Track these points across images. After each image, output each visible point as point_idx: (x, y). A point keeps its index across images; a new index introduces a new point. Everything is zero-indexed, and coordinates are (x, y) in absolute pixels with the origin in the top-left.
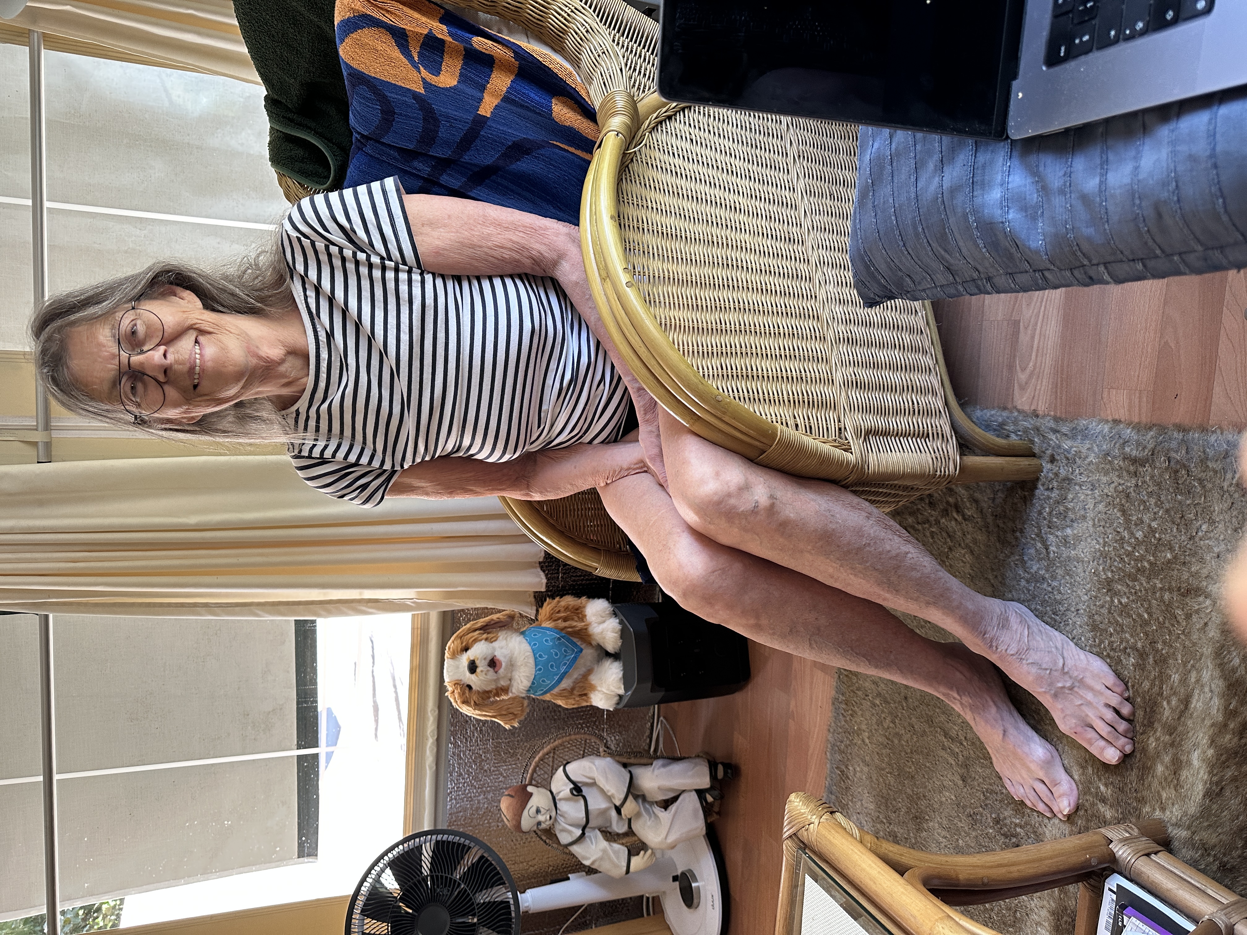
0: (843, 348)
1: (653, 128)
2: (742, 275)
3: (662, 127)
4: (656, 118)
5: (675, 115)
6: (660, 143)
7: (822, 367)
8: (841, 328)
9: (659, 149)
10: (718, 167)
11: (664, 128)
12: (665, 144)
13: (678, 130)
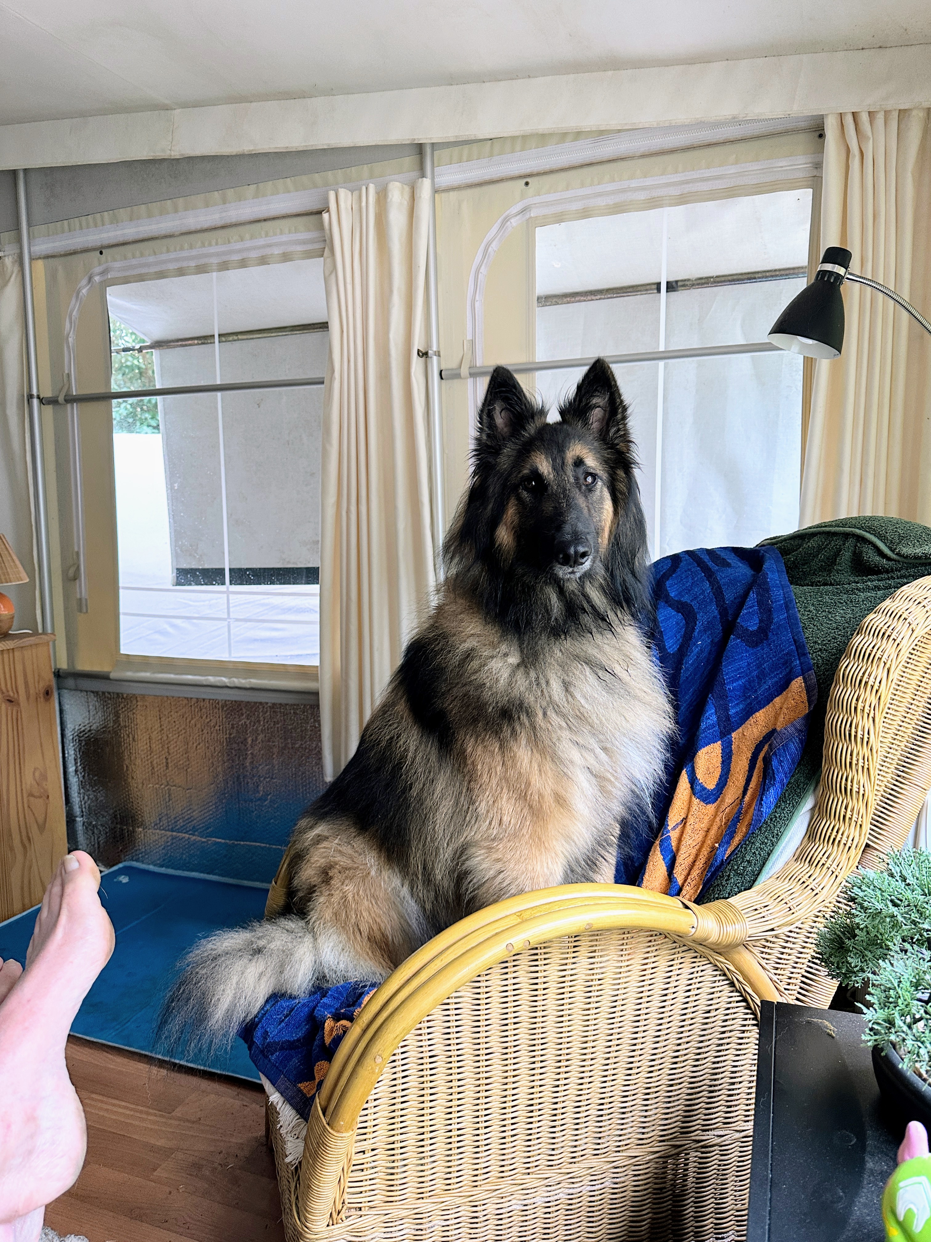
0: (466, 1212)
1: (716, 966)
2: (549, 1079)
3: (720, 975)
4: (728, 969)
5: (737, 991)
6: (700, 974)
7: (440, 1184)
8: (491, 1209)
9: (692, 973)
10: (679, 1045)
11: (718, 978)
12: (699, 980)
13: (719, 994)
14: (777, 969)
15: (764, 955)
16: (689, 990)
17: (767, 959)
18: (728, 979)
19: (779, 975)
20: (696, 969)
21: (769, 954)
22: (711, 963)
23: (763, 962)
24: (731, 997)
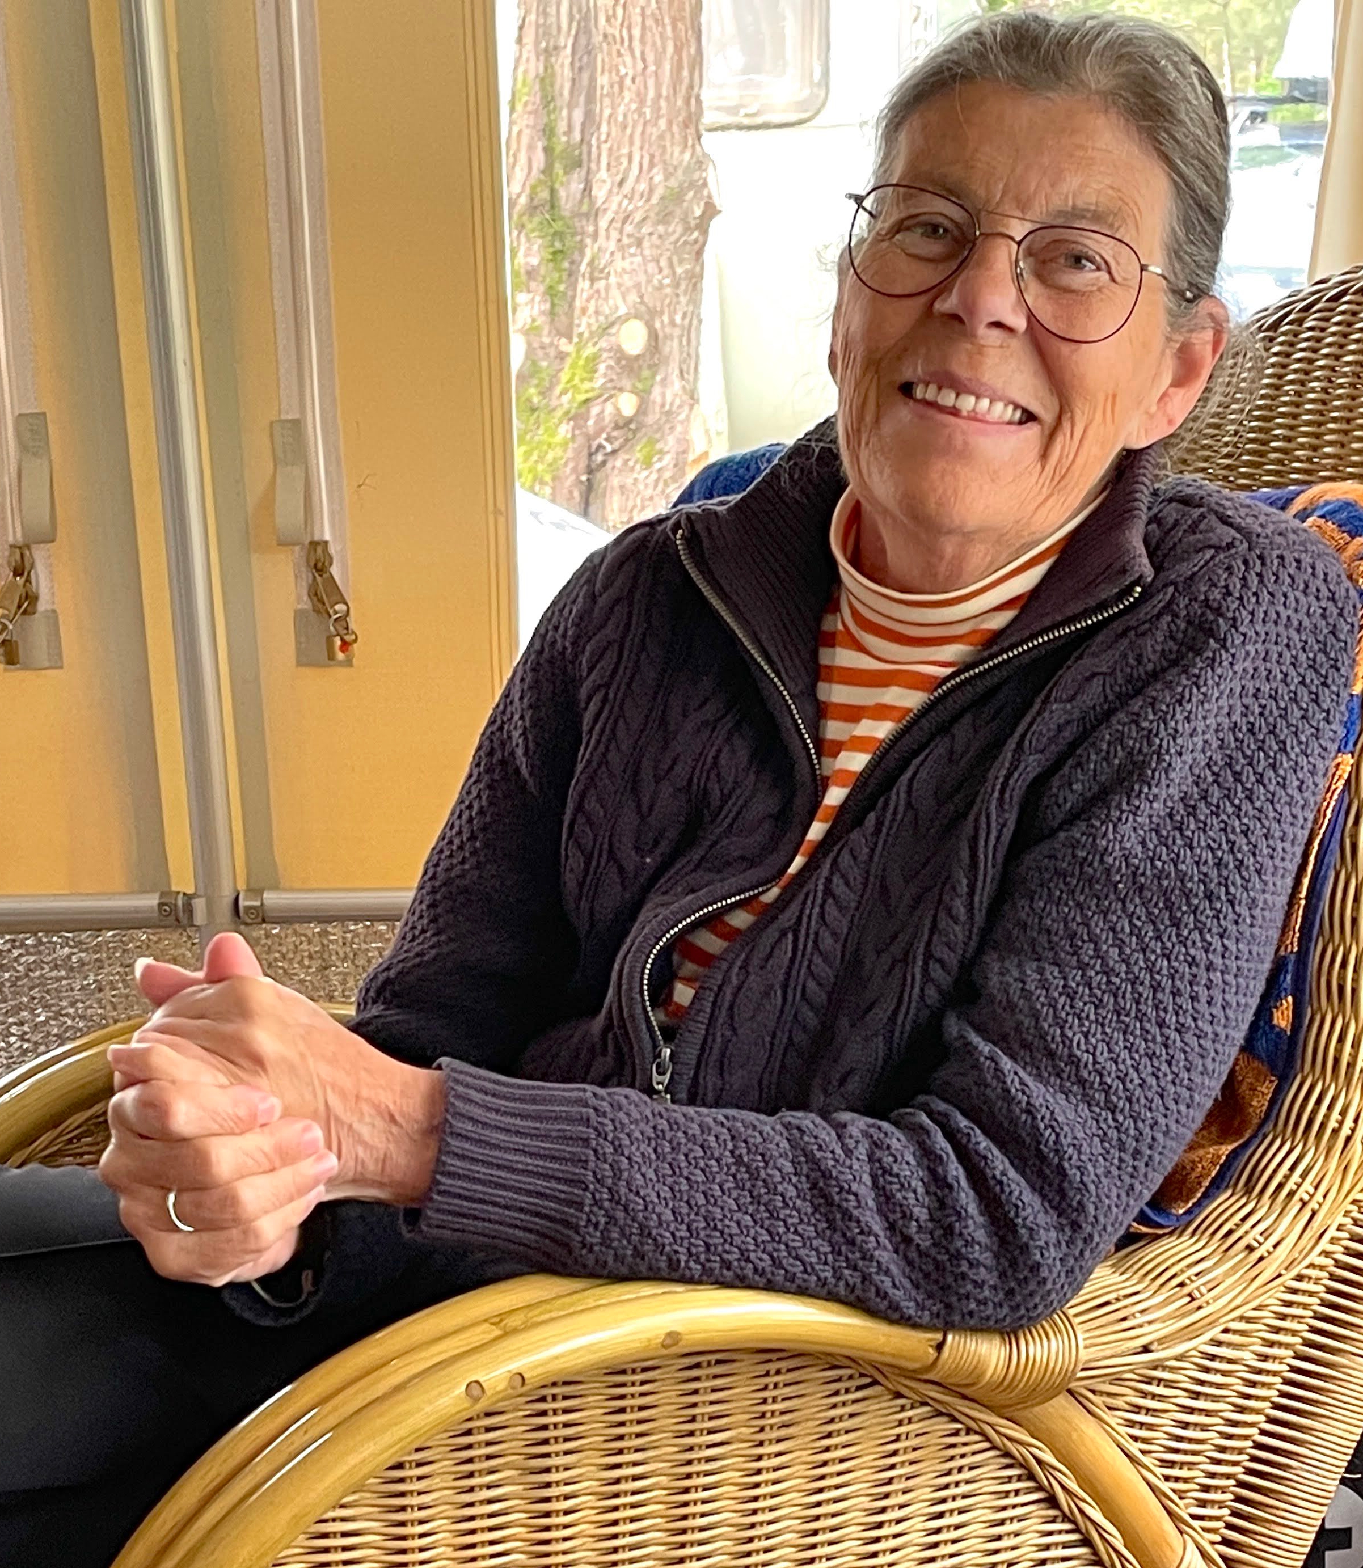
1: (1007, 1454)
3: (1019, 1479)
4: (1039, 1461)
5: (1065, 1518)
6: (967, 1475)
9: (946, 1473)
11: (1015, 1486)
12: (964, 1489)
13: (1016, 1526)
14: (1172, 1464)
15: (1136, 1432)
16: (941, 1515)
17: (1145, 1441)
18: (1040, 1488)
19: (1177, 1479)
20: (958, 1463)
21: (1151, 1427)
22: (994, 1447)
23: (1134, 1448)
24: (1050, 1533)
